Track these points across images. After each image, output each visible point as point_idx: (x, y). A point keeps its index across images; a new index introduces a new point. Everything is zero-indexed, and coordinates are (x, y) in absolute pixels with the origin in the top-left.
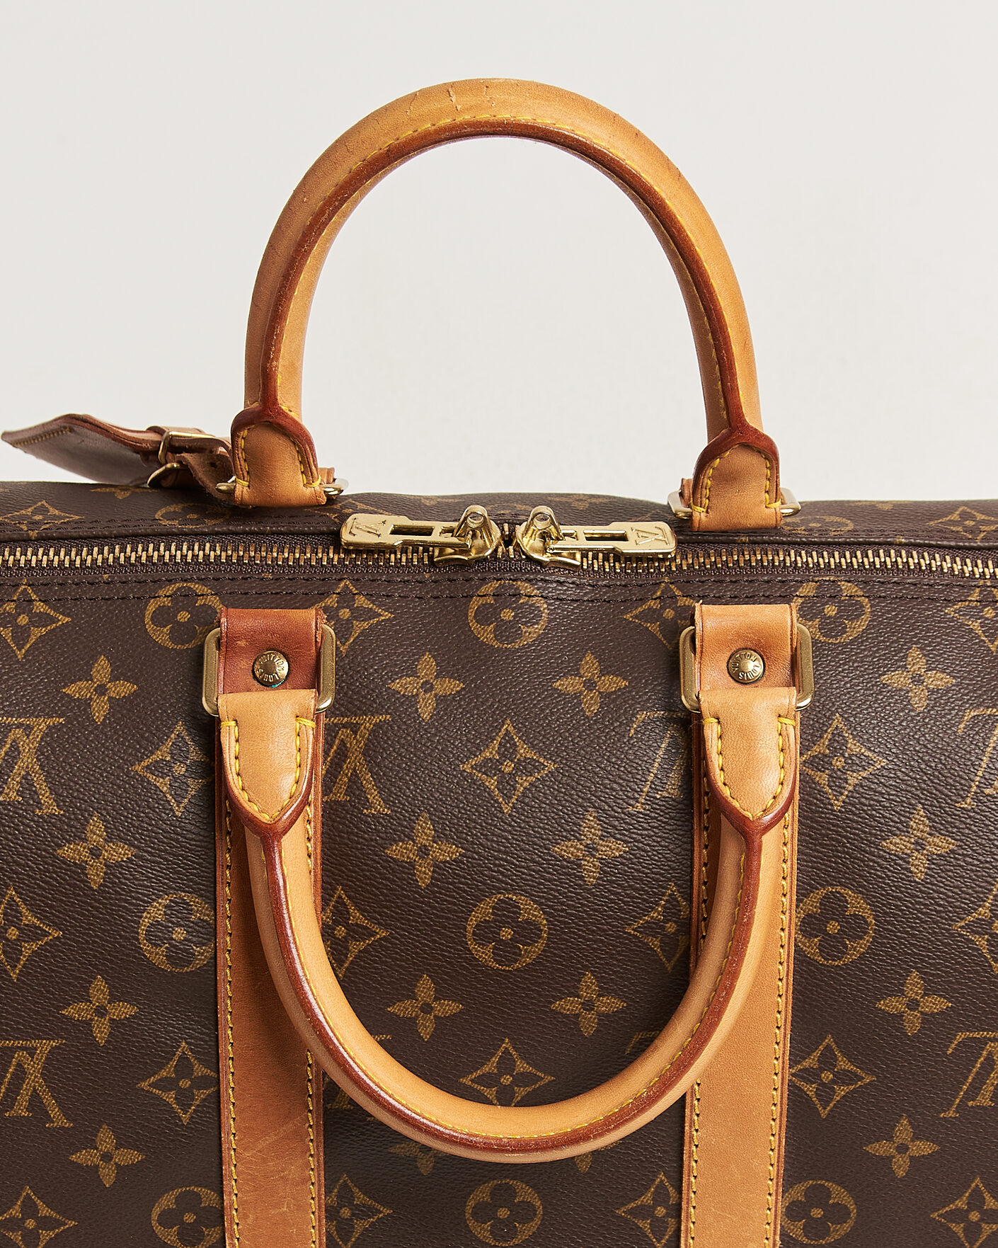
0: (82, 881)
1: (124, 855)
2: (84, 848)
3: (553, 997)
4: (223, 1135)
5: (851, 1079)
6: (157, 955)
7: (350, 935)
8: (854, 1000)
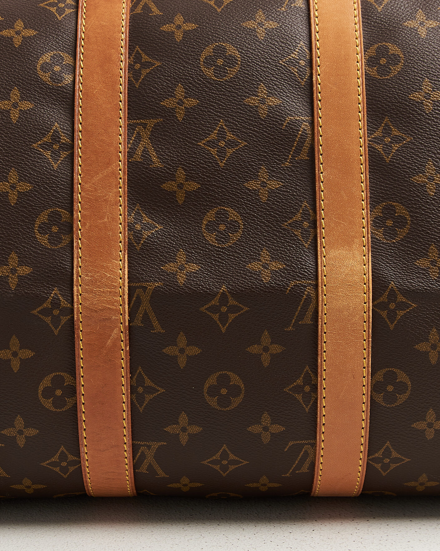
0: (11, 44)
1: (32, 34)
2: (13, 31)
3: (245, 96)
4: (74, 175)
5: (400, 140)
6: (46, 77)
7: (142, 67)
8: (397, 95)
